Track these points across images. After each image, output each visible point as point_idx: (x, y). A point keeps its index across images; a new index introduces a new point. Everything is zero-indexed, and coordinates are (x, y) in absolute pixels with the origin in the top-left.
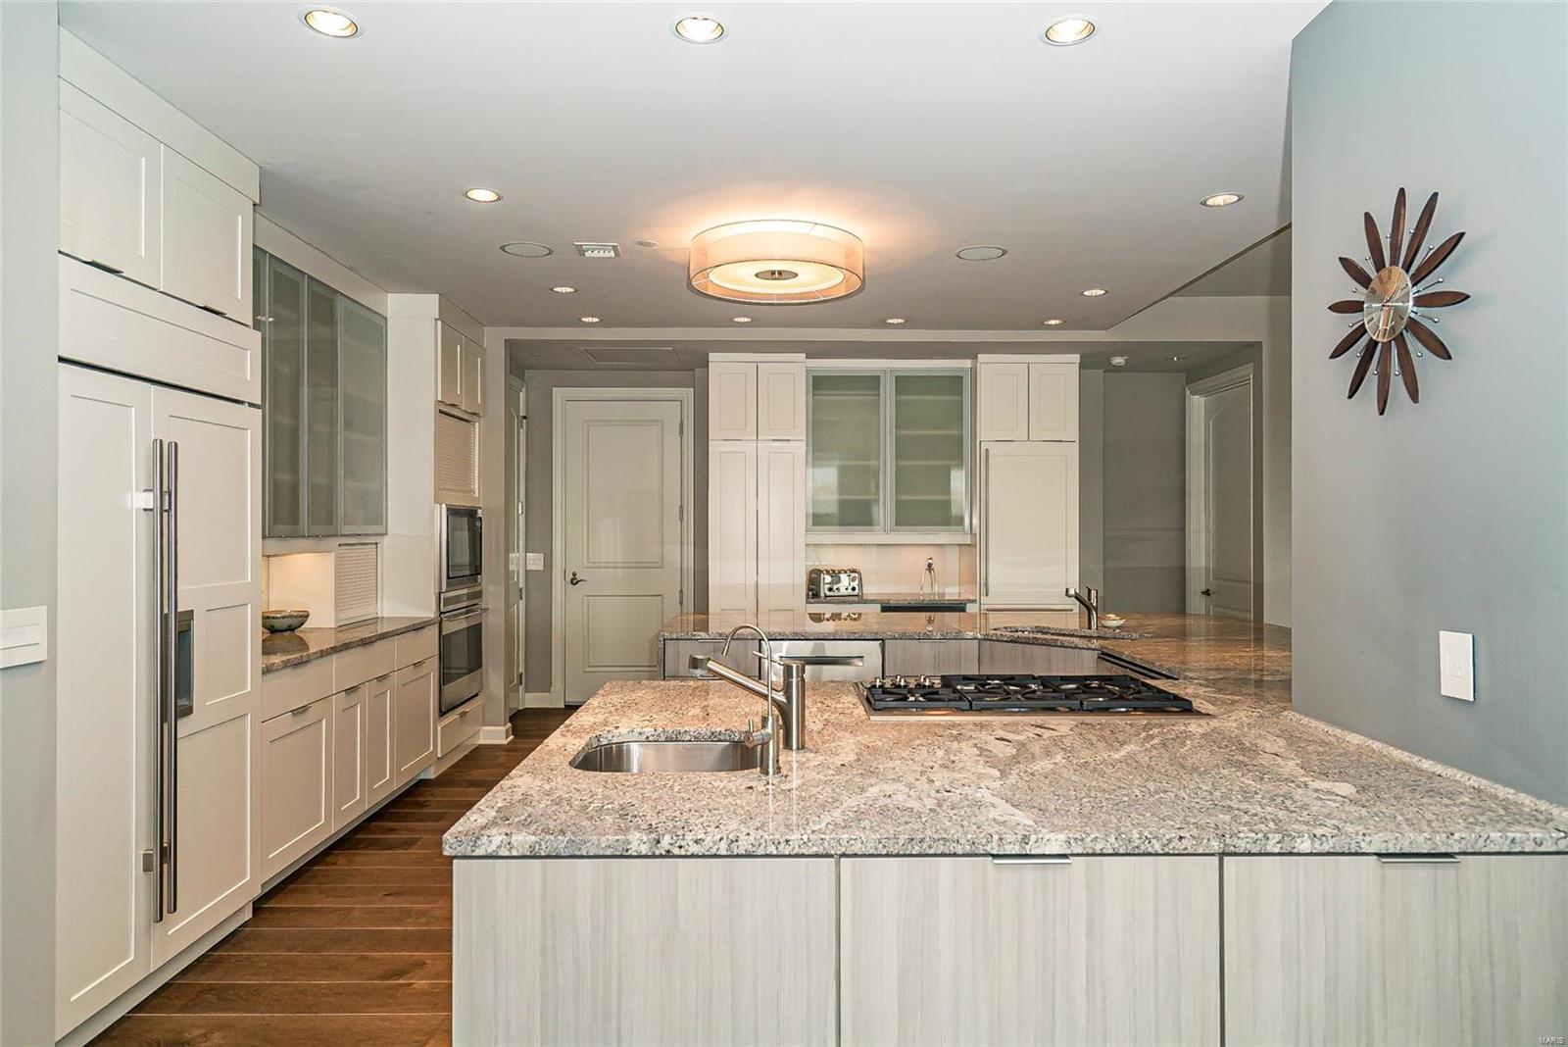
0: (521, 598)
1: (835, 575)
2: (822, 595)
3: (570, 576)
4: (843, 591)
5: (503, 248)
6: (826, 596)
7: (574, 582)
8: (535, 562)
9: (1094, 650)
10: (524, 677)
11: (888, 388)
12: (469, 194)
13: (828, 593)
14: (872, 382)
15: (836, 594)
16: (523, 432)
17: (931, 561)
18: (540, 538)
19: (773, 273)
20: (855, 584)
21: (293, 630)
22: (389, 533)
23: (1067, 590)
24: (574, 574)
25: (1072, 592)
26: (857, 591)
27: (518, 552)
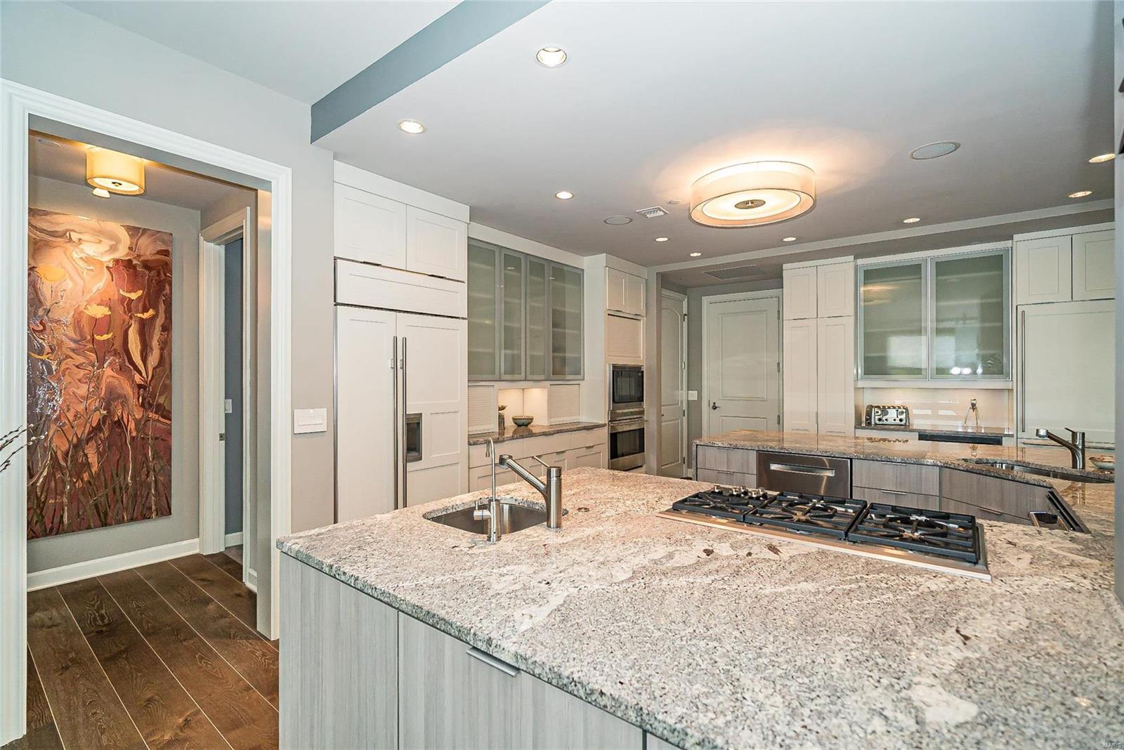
0: (684, 415)
1: (884, 410)
2: (873, 423)
3: (712, 405)
4: (891, 421)
5: (605, 221)
6: (876, 424)
7: (715, 408)
8: (693, 395)
9: (1046, 487)
10: (686, 459)
11: (929, 273)
12: (558, 195)
13: (877, 422)
14: (915, 270)
15: (884, 423)
16: (685, 324)
17: (974, 402)
18: (694, 381)
19: (747, 202)
20: (903, 417)
21: (527, 425)
22: (585, 378)
23: (1038, 430)
24: (714, 404)
25: (1042, 432)
26: (904, 422)
27: (682, 390)
